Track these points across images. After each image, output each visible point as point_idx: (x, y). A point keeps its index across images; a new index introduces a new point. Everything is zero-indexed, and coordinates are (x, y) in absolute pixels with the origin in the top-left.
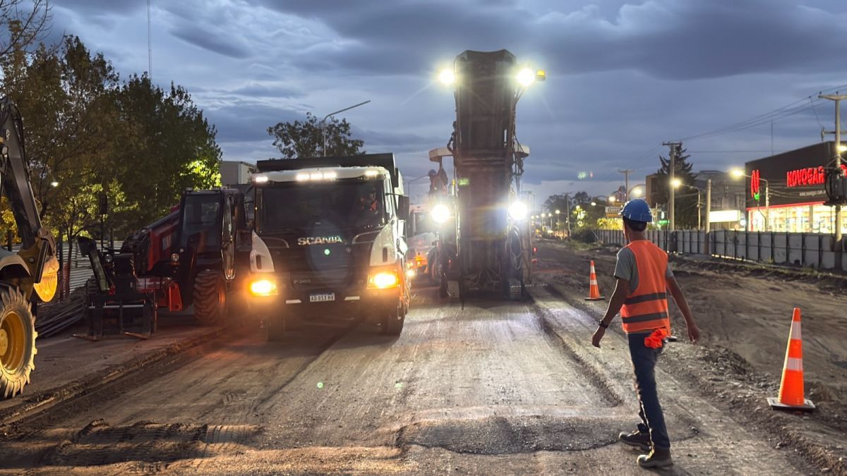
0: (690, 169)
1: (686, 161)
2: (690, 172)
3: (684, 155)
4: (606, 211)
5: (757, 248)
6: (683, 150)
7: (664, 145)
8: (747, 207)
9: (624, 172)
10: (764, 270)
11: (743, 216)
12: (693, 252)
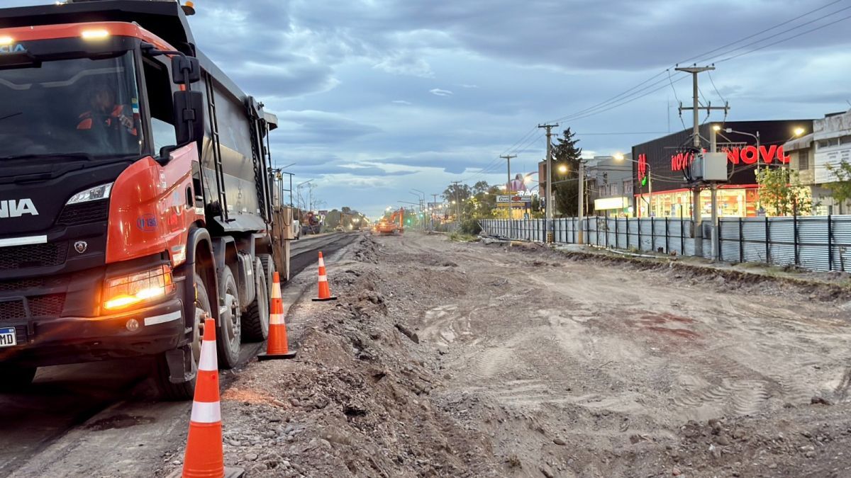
0: (579, 154)
1: (575, 147)
2: (579, 157)
3: (573, 139)
4: (498, 201)
5: (626, 235)
6: (572, 133)
7: (539, 127)
8: (634, 193)
9: (506, 157)
10: (623, 259)
11: (631, 203)
12: (569, 241)
